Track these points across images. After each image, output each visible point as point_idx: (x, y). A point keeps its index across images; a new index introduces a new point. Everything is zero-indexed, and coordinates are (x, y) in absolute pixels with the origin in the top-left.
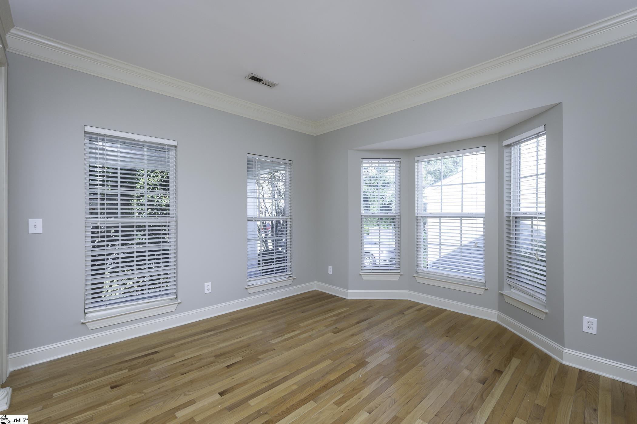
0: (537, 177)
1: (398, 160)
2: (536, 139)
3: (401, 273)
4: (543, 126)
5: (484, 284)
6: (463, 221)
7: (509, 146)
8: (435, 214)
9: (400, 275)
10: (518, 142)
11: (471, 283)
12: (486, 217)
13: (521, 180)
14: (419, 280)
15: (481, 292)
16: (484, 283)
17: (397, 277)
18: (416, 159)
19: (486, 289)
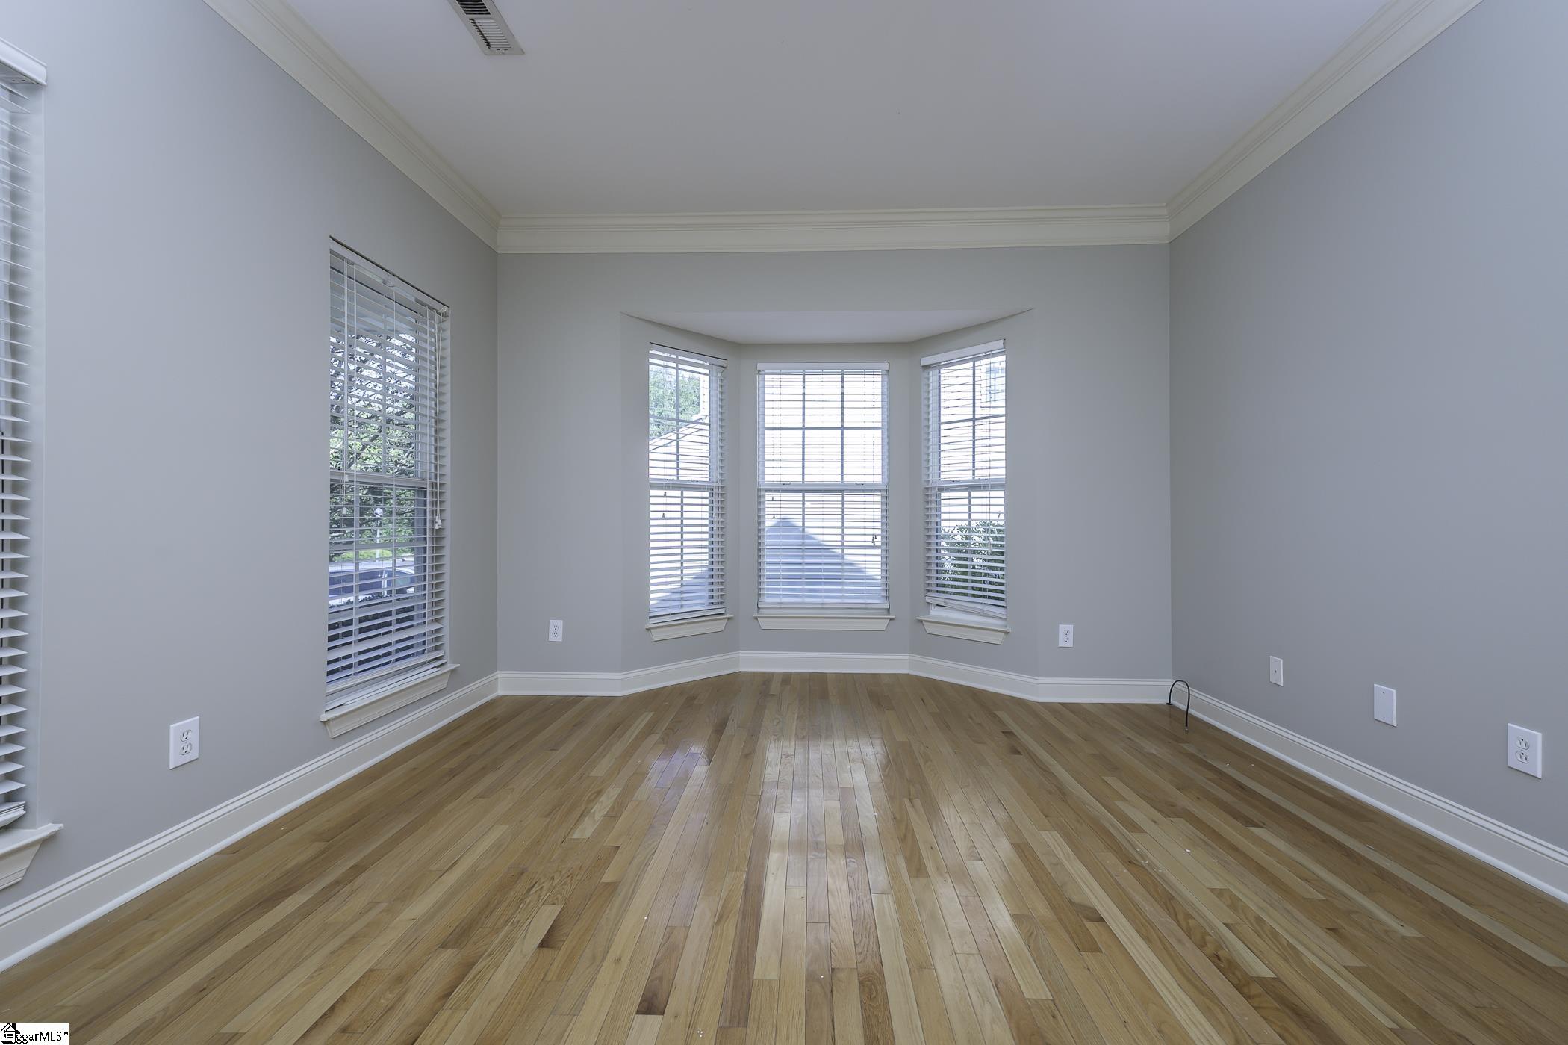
0: (974, 423)
1: (722, 363)
2: (972, 363)
3: (728, 616)
4: (1002, 341)
5: (885, 612)
6: (846, 498)
7: (927, 367)
8: (794, 485)
9: (726, 621)
10: (938, 366)
11: (864, 612)
12: (887, 492)
13: (943, 427)
14: (765, 624)
15: (882, 625)
16: (885, 609)
17: (719, 626)
18: (760, 366)
19: (891, 619)
